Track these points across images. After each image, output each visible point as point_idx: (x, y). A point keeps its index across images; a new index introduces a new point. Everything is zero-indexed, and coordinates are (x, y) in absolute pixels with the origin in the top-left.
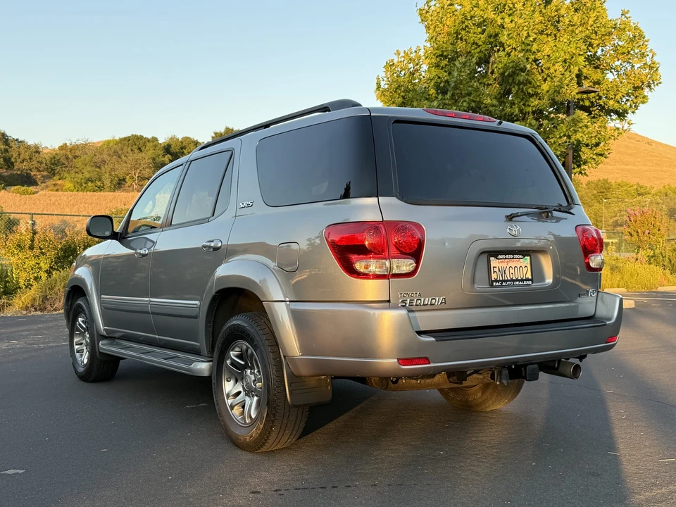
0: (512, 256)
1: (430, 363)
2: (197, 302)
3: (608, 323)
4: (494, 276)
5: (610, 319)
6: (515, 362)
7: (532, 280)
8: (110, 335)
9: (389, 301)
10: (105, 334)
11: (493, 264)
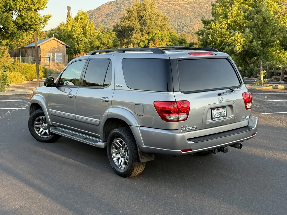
0: (220, 108)
1: (192, 150)
2: (99, 120)
3: (253, 129)
4: (213, 117)
5: (253, 127)
6: (220, 147)
7: (226, 116)
8: (54, 125)
9: (178, 129)
10: (52, 124)
11: (213, 112)
